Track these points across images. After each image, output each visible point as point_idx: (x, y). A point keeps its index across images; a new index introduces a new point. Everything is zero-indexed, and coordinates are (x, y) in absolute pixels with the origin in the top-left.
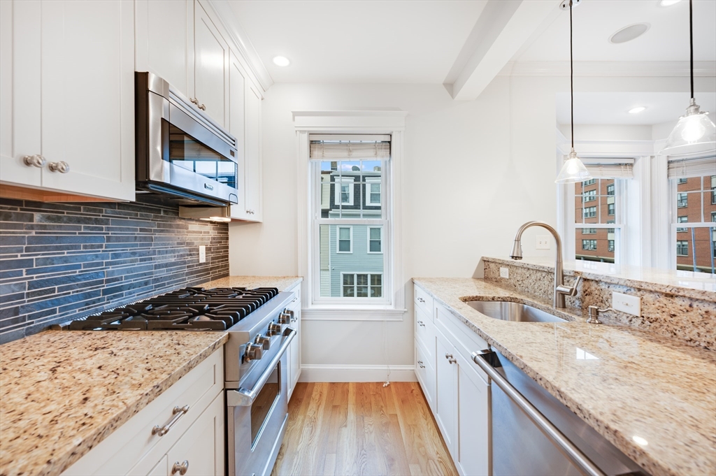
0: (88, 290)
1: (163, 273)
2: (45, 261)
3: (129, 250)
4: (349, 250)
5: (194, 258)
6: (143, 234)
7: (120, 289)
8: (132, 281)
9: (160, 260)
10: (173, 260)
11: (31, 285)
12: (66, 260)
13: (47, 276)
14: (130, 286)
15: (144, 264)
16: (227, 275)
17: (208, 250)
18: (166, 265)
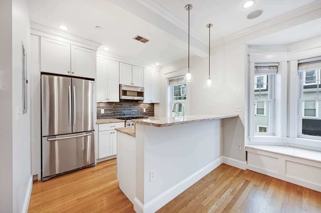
0: (120, 114)
1: (134, 113)
2: (115, 110)
3: (127, 109)
4: (264, 114)
5: (142, 111)
6: (129, 106)
7: (125, 115)
8: (127, 114)
9: (133, 111)
10: (136, 111)
11: (113, 112)
12: (117, 110)
13: (115, 111)
14: (127, 115)
15: (129, 111)
16: (154, 116)
17: (146, 110)
18: (134, 112)
